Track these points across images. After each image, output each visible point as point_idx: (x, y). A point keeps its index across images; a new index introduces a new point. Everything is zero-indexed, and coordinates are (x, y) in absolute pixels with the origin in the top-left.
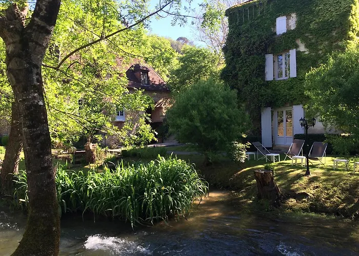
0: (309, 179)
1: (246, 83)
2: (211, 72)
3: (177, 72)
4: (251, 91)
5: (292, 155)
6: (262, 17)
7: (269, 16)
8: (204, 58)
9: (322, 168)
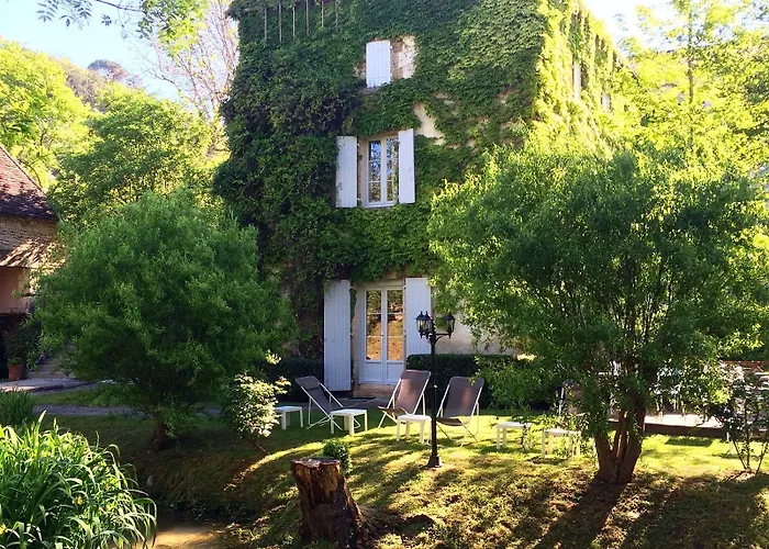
0: (437, 478)
1: (285, 209)
2: (189, 172)
3: (83, 164)
4: (298, 234)
5: (400, 412)
6: (330, 33)
7: (347, 35)
8: (168, 127)
9: (469, 446)
